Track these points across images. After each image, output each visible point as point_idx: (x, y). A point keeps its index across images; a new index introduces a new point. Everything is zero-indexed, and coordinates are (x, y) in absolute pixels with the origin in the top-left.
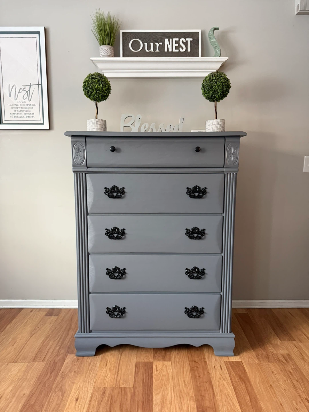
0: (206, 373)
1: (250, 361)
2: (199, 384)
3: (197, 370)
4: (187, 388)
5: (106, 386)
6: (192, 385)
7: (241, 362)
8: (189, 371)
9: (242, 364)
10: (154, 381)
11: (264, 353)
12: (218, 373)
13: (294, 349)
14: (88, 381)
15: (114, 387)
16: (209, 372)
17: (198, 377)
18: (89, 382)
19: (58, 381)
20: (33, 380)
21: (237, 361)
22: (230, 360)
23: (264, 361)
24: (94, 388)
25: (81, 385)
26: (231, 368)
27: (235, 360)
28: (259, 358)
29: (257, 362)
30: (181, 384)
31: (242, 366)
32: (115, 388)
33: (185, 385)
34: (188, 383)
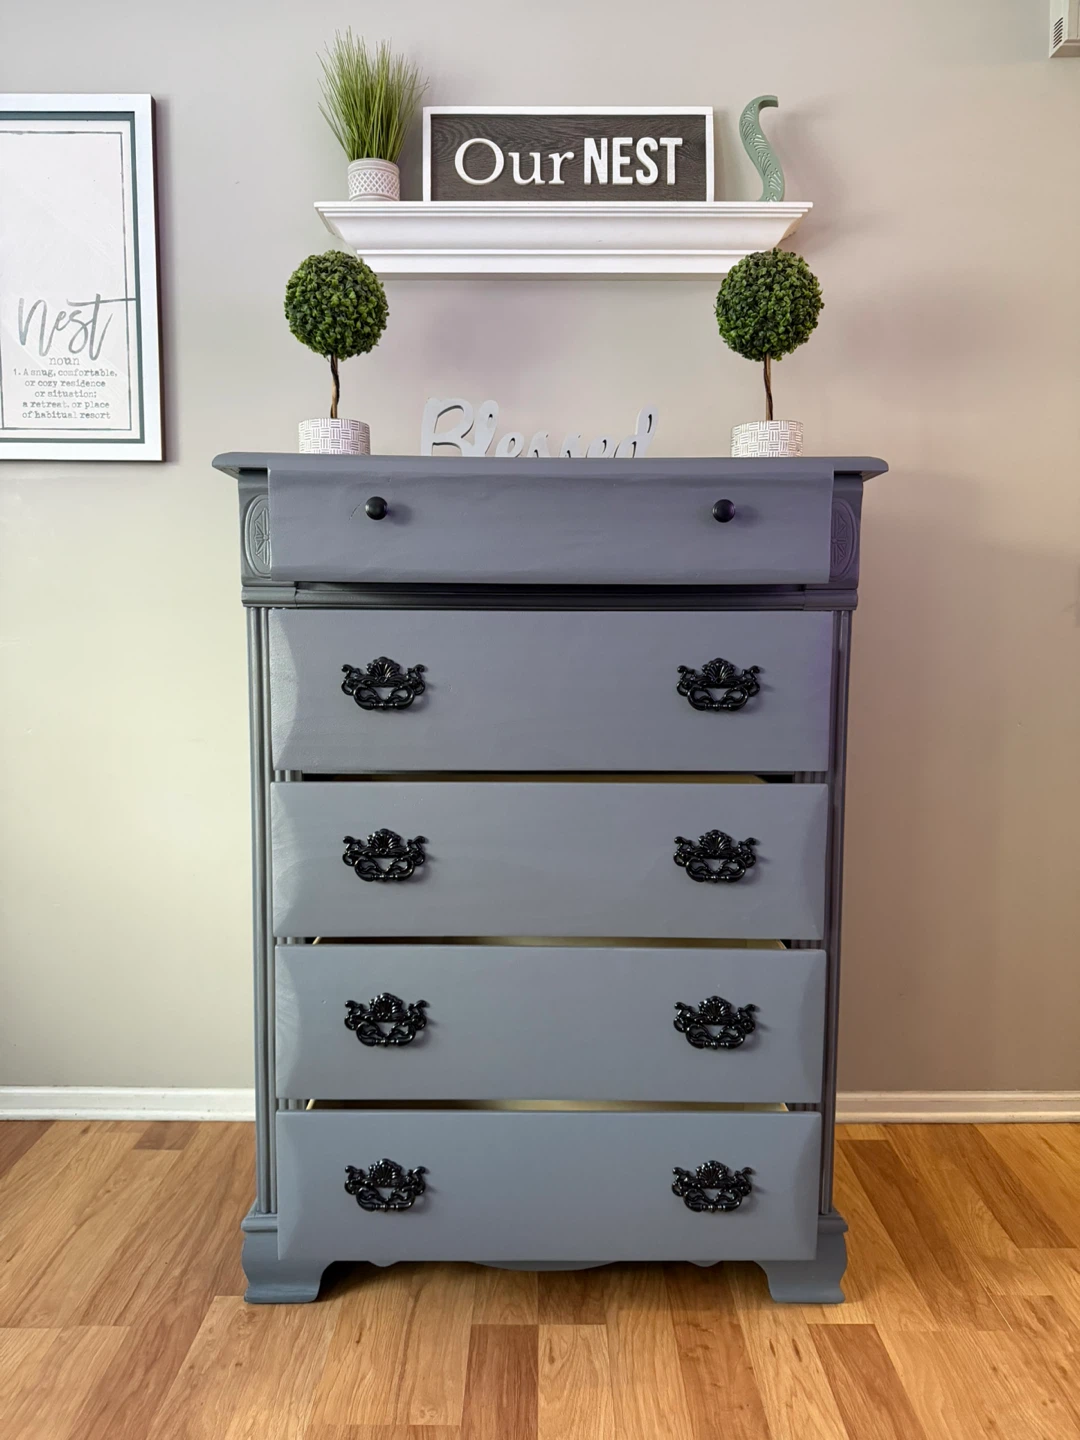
0: (739, 1369)
1: (906, 1325)
2: (715, 1413)
3: (705, 1362)
4: (669, 1430)
5: (358, 1422)
6: (687, 1418)
7: (873, 1326)
8: (674, 1365)
9: (875, 1337)
10: (542, 1402)
11: (960, 1293)
12: (786, 1370)
13: (1070, 1280)
14: (287, 1402)
15: (387, 1427)
16: (751, 1368)
17: (708, 1388)
18: (291, 1404)
19: (173, 1401)
20: (78, 1399)
21: (857, 1322)
22: (831, 1322)
23: (955, 1322)
24: (311, 1428)
25: (262, 1418)
26: (834, 1354)
27: (848, 1322)
28: (940, 1315)
29: (932, 1327)
30: (643, 1415)
31: (877, 1345)
32: (391, 1429)
33: (661, 1415)
34: (671, 1410)
